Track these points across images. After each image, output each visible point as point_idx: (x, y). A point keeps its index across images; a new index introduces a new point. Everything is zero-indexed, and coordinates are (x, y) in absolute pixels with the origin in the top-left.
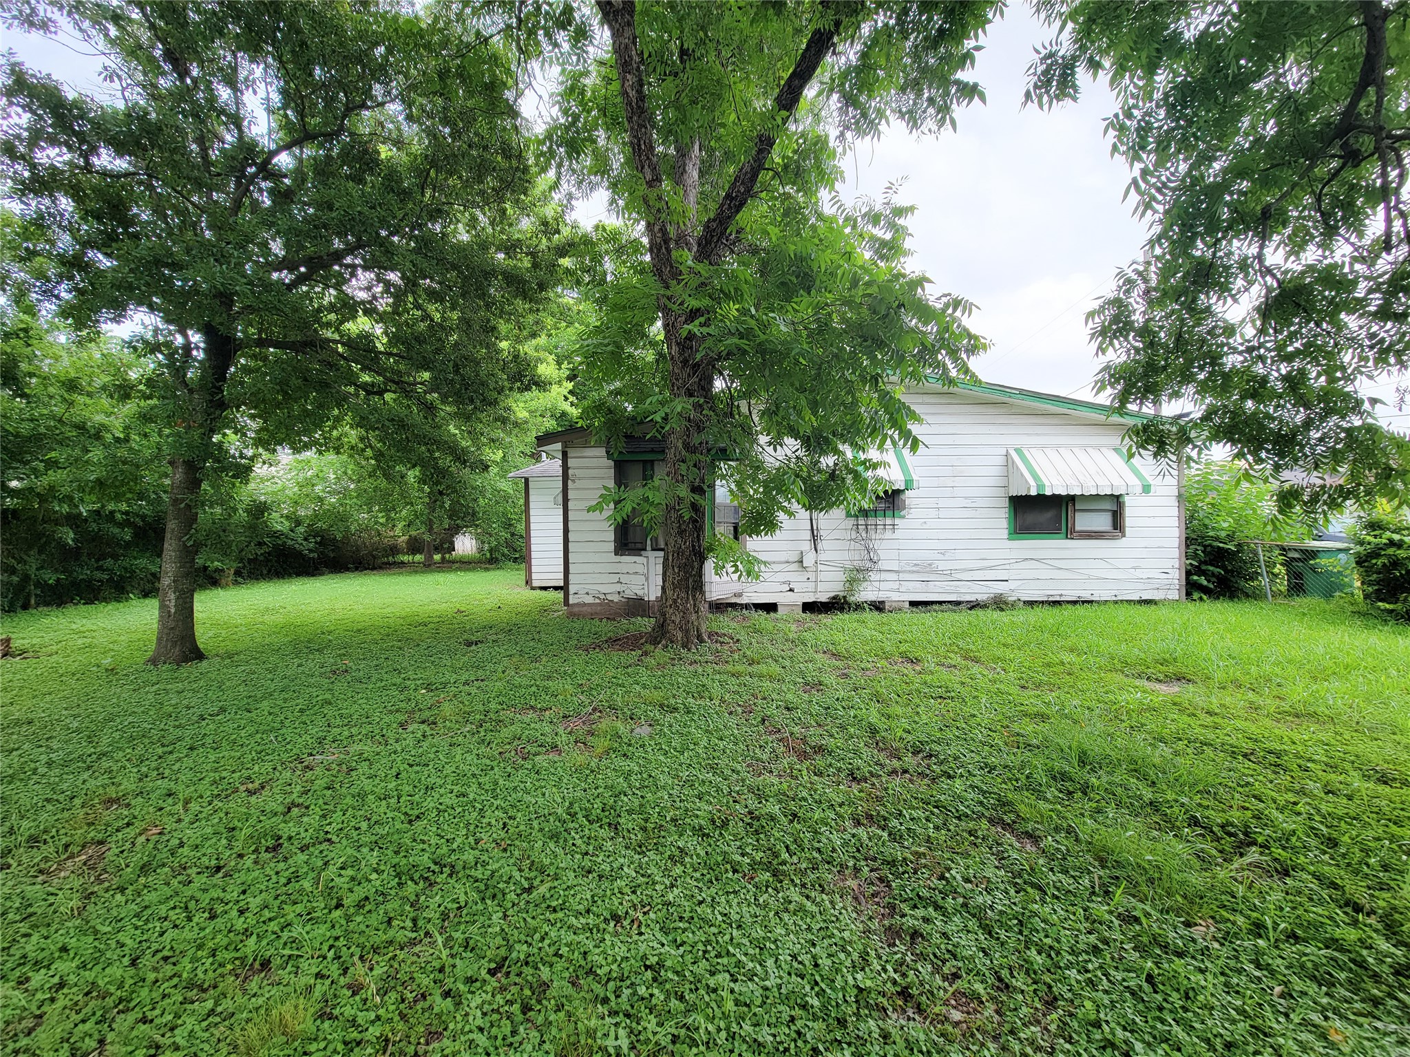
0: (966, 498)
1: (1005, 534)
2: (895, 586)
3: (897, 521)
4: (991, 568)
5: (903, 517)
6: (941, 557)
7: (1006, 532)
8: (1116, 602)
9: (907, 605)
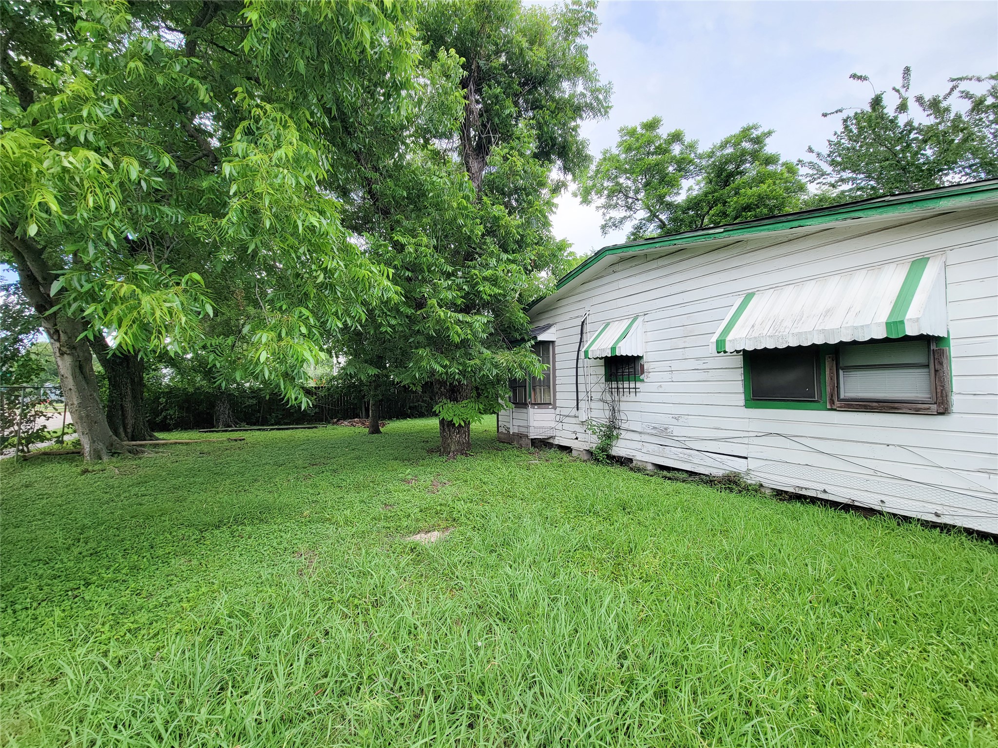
0: (697, 359)
1: (741, 399)
2: (638, 445)
3: (638, 385)
4: (725, 440)
5: (642, 381)
6: (675, 422)
7: (742, 397)
8: (934, 525)
9: (650, 467)
